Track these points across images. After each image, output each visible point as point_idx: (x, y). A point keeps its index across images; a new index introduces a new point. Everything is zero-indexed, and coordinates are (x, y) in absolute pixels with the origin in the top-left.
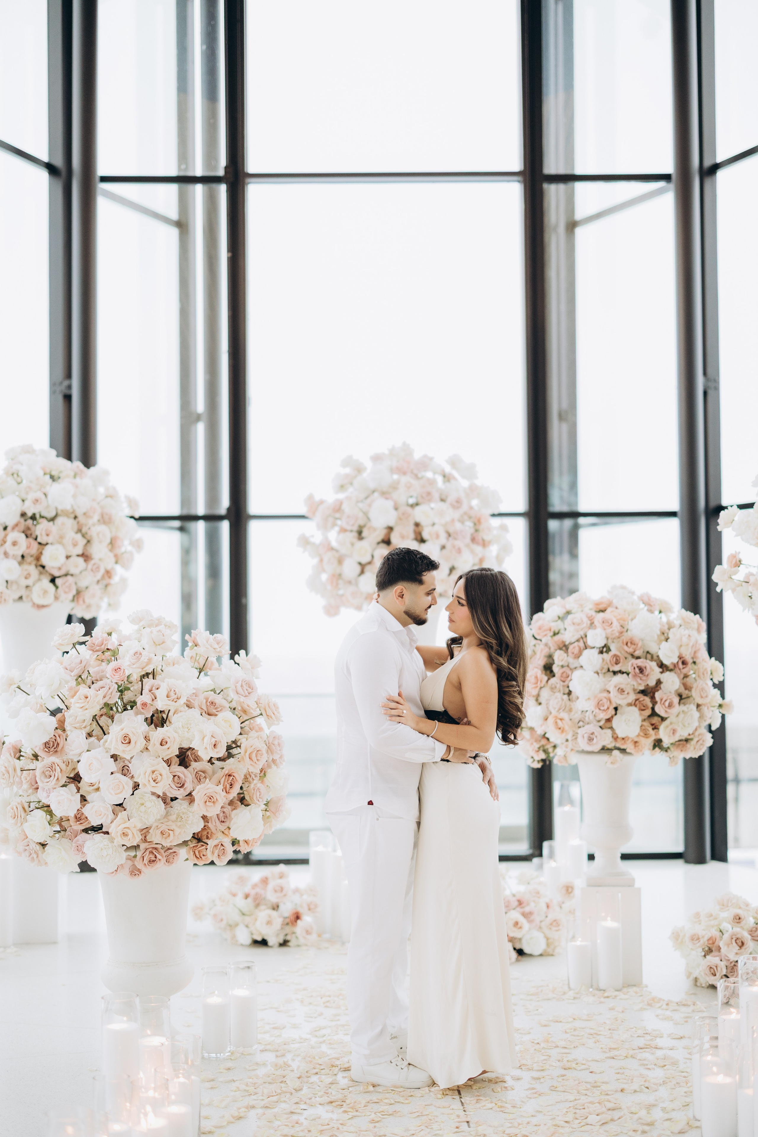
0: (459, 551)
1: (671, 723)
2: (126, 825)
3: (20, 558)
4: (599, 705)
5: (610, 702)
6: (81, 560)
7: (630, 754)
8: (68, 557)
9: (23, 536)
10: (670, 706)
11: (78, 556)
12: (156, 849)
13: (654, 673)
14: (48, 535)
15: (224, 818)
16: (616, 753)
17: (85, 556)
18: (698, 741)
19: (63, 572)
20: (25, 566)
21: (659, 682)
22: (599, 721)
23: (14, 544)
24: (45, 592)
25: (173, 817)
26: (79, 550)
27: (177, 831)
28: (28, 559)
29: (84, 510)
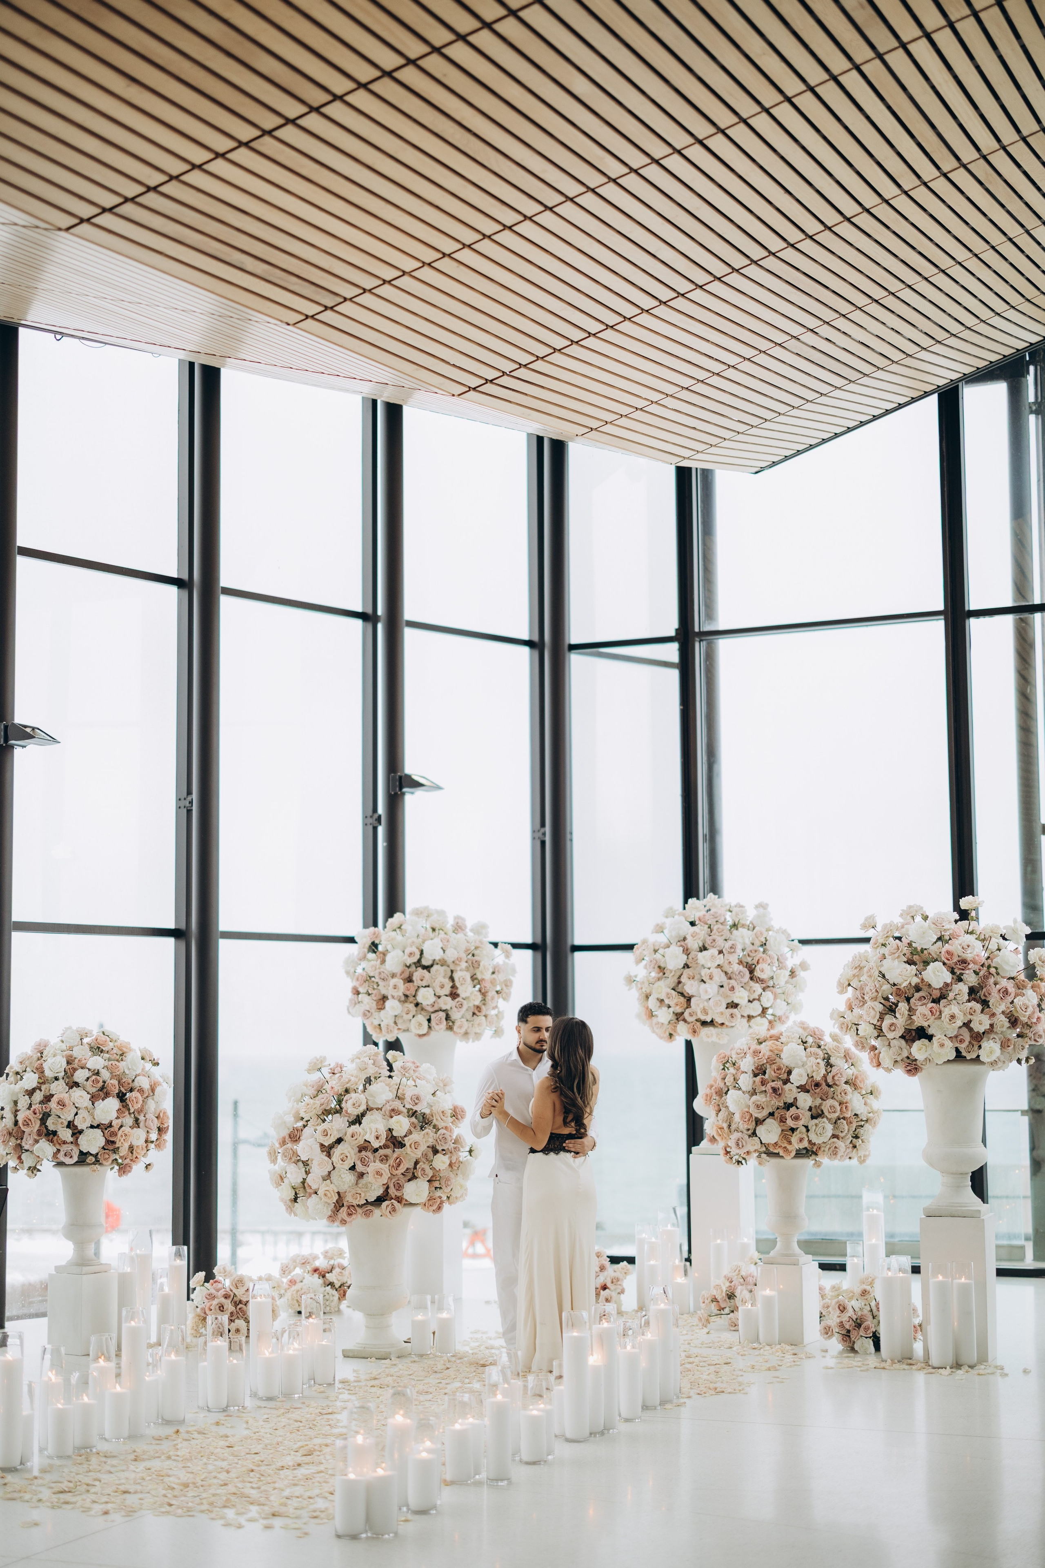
0: (732, 989)
1: (800, 1133)
2: (327, 1189)
3: (403, 998)
4: (742, 1117)
5: (751, 1115)
6: (449, 999)
7: (782, 1157)
8: (439, 997)
9: (402, 982)
10: (797, 1118)
11: (446, 996)
12: (353, 1206)
13: (790, 1092)
14: (422, 980)
15: (399, 1187)
16: (764, 1156)
17: (454, 995)
18: (829, 1148)
19: (436, 1008)
20: (407, 1005)
21: (796, 1099)
22: (748, 1130)
23: (395, 987)
24: (420, 1025)
25: (360, 1185)
26: (447, 990)
27: (363, 1195)
28: (411, 999)
29: (453, 960)
